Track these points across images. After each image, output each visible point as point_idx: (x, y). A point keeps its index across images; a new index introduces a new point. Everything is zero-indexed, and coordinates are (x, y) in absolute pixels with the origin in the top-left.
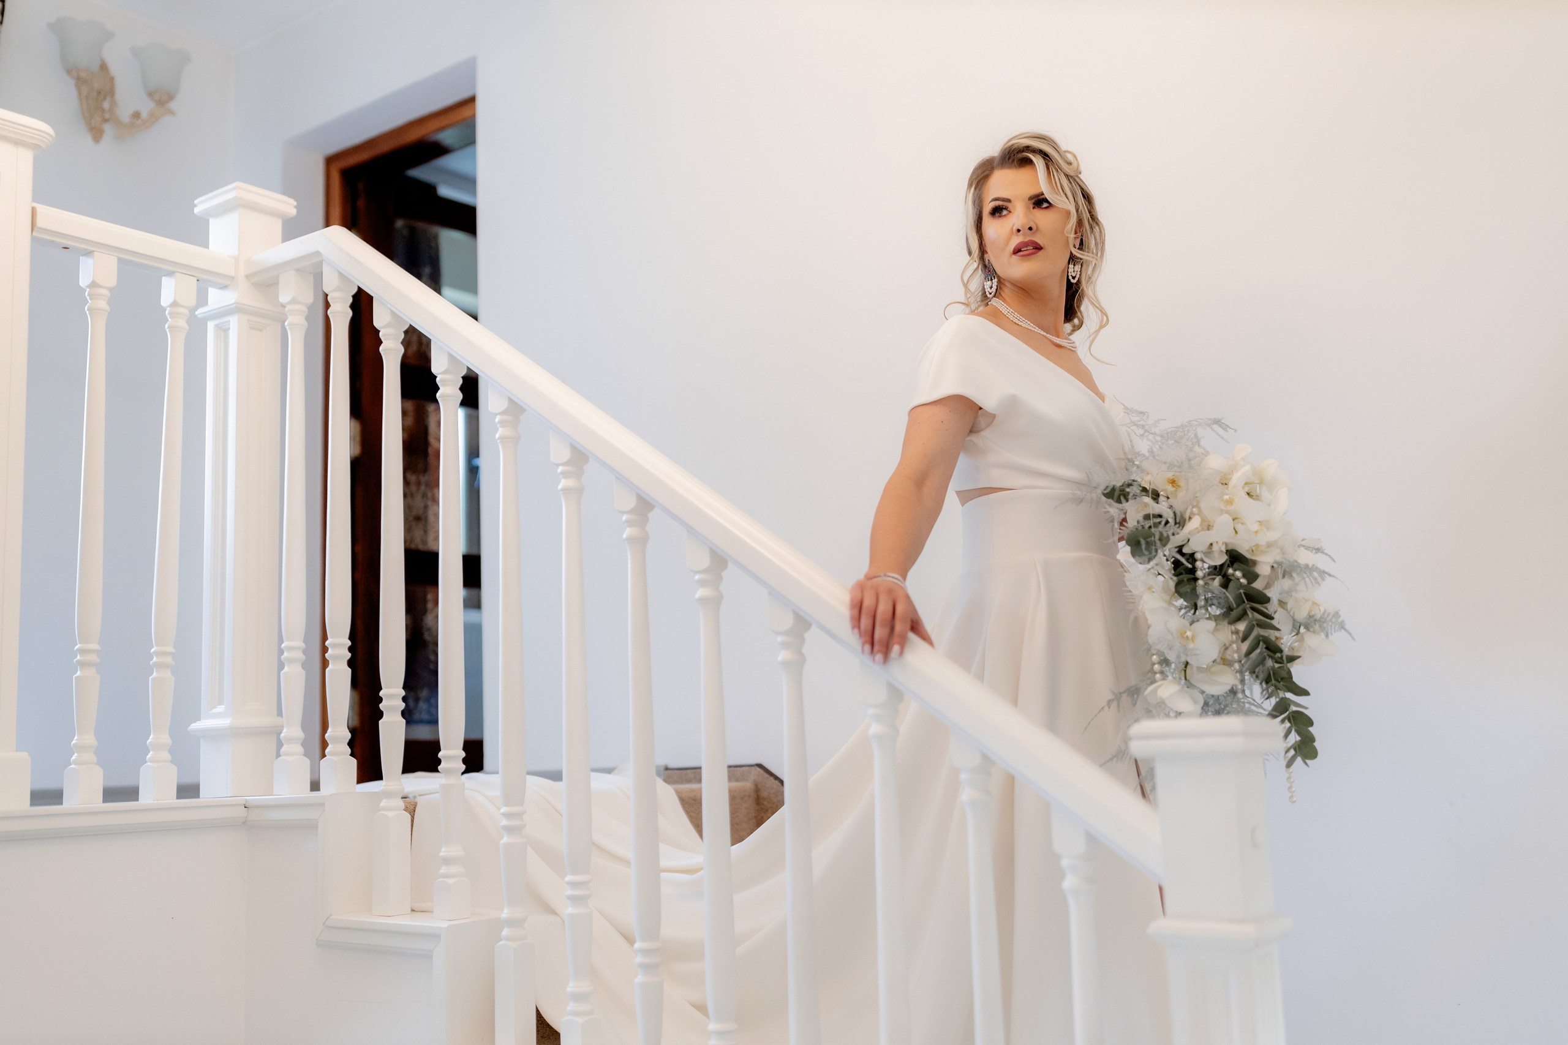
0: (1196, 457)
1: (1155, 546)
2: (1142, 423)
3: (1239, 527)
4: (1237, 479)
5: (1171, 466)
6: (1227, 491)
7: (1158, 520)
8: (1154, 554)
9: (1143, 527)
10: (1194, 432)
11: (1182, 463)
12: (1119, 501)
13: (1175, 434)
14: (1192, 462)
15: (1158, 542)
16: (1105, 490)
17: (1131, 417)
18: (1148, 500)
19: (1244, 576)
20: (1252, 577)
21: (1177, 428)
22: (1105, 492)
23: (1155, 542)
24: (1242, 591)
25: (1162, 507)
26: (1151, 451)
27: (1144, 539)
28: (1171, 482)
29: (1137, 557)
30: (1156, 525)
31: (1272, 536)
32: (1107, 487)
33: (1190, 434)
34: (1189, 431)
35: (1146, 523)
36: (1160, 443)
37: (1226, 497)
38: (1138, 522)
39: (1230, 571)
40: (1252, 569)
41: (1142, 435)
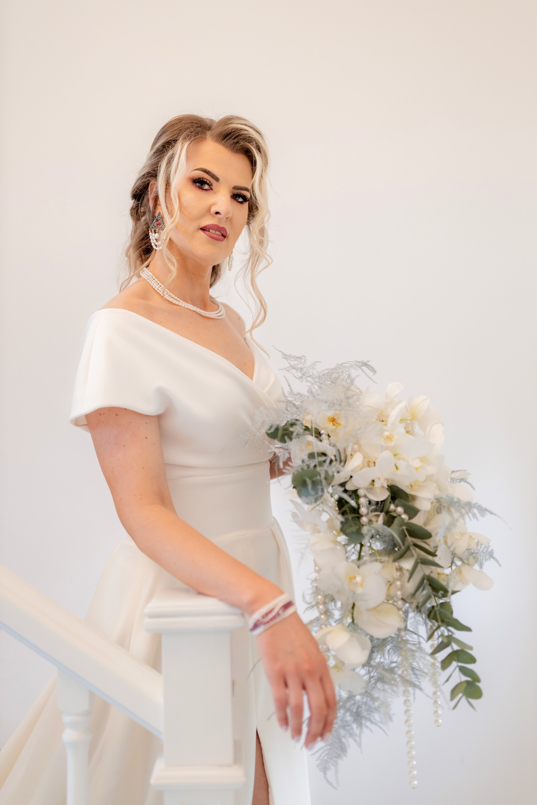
0: (353, 396)
1: (321, 485)
2: (300, 366)
3: (401, 464)
4: (394, 414)
5: (332, 405)
6: (385, 428)
7: (323, 458)
8: (320, 493)
9: (308, 467)
10: (348, 373)
11: (341, 401)
12: (283, 441)
13: (331, 376)
14: (350, 400)
15: (324, 482)
16: (269, 429)
17: (290, 362)
18: (311, 438)
19: (405, 512)
20: (412, 512)
21: (332, 369)
22: (269, 432)
23: (321, 482)
24: (404, 527)
25: (324, 446)
26: (311, 392)
27: (311, 478)
28: (331, 420)
29: (304, 497)
30: (321, 464)
31: (431, 470)
32: (271, 427)
33: (344, 375)
34: (343, 372)
35: (311, 462)
36: (319, 384)
37: (386, 434)
38: (303, 461)
39: (392, 507)
40: (411, 504)
41: (301, 377)
